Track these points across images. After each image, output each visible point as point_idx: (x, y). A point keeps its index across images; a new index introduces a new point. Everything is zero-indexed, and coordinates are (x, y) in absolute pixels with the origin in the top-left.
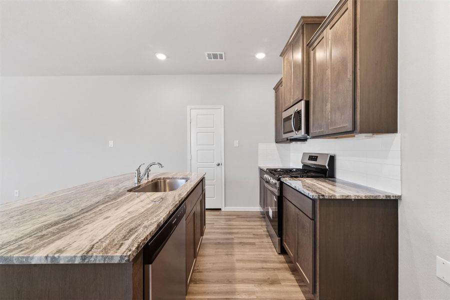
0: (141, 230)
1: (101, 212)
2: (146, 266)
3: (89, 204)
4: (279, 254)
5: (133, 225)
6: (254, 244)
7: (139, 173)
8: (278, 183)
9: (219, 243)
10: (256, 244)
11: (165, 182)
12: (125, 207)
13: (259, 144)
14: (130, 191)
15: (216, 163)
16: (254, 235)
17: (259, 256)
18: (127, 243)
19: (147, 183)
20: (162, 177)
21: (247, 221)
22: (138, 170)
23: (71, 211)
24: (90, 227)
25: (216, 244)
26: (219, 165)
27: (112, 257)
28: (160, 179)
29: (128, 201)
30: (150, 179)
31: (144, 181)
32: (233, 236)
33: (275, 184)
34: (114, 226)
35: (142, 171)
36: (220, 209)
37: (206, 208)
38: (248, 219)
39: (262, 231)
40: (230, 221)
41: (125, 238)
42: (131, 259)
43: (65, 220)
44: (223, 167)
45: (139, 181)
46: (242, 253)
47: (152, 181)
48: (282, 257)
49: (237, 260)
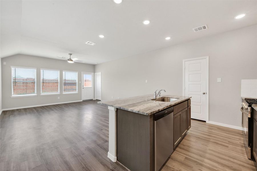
0: (153, 110)
1: (142, 104)
2: (154, 121)
3: (139, 101)
4: (250, 159)
5: (151, 108)
6: (227, 147)
7: (156, 94)
8: (249, 108)
9: (199, 138)
10: (229, 147)
11: (167, 99)
12: (149, 104)
13: (242, 80)
14: (152, 100)
15: (202, 92)
16: (229, 142)
17: (228, 154)
18: (148, 111)
19: (159, 98)
20: (166, 97)
21: (225, 133)
22: (155, 92)
23: (135, 102)
24: (140, 106)
25: (196, 137)
26: (204, 94)
27: (145, 113)
28: (165, 97)
29: (150, 103)
30: (161, 96)
31: (158, 97)
32: (210, 138)
33: (247, 109)
34: (145, 108)
35: (157, 93)
36: (205, 122)
37: (191, 118)
38: (227, 132)
39: (239, 142)
40: (211, 129)
41: (148, 110)
42: (149, 115)
43: (133, 104)
44: (208, 95)
45: (156, 97)
46: (214, 147)
47: (161, 98)
48: (251, 162)
49: (210, 150)
